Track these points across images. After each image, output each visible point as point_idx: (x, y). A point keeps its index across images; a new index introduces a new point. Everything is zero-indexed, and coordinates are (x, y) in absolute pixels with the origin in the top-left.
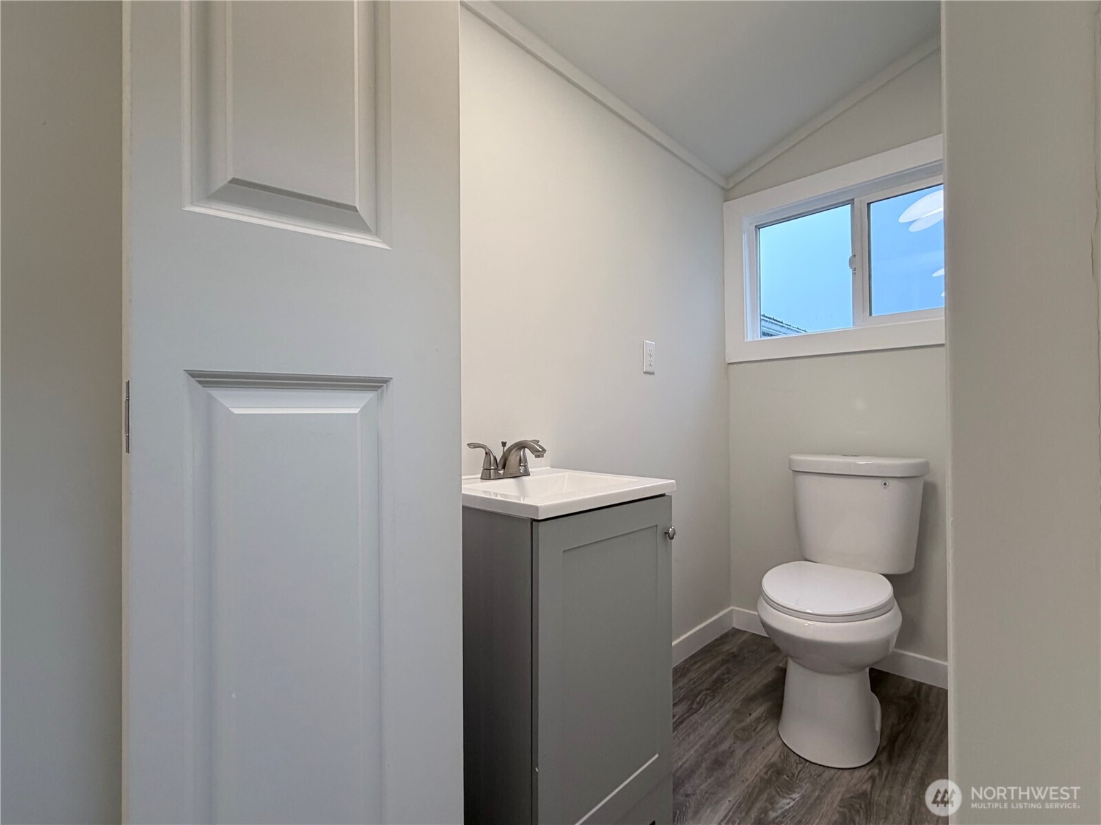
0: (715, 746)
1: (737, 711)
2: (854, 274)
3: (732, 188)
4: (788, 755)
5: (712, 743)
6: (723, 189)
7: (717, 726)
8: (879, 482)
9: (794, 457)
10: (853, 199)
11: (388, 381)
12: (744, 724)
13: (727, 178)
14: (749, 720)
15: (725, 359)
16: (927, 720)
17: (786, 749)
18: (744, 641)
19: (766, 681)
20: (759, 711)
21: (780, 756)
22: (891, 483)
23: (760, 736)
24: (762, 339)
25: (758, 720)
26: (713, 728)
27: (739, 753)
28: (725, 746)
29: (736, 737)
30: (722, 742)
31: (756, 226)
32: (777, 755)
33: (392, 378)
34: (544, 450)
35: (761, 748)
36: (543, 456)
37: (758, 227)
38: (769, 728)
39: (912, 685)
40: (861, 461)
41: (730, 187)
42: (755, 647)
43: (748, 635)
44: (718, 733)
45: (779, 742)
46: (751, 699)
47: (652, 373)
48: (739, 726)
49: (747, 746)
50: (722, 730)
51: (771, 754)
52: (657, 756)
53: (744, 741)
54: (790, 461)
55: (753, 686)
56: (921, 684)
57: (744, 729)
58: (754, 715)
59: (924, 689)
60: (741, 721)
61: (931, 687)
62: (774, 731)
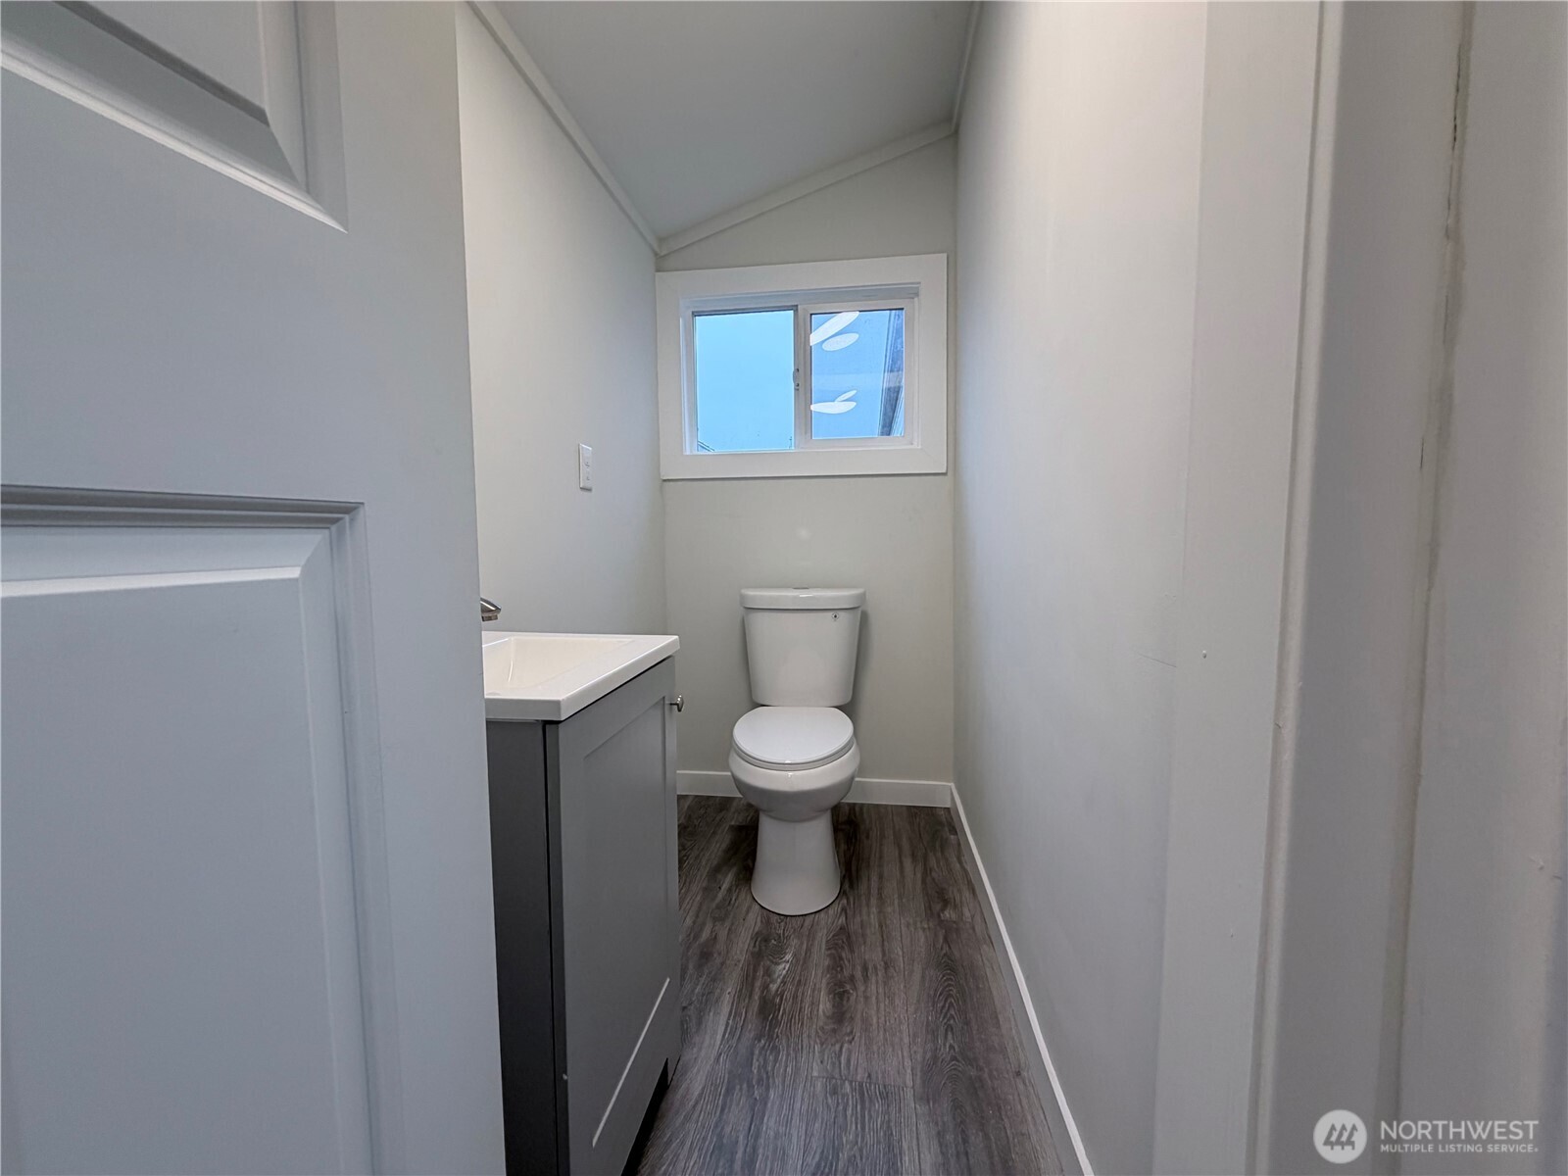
0: (697, 937)
1: (705, 889)
2: (796, 390)
3: (665, 256)
4: (769, 919)
5: (692, 935)
6: (656, 254)
7: (691, 914)
8: (830, 614)
9: (745, 592)
10: (797, 306)
11: (355, 508)
12: (717, 900)
13: (661, 240)
14: (720, 896)
15: (659, 474)
16: (868, 837)
17: (765, 912)
18: (689, 807)
19: (724, 846)
20: (728, 880)
21: (762, 921)
22: (841, 614)
23: (737, 907)
24: (699, 453)
25: (730, 890)
26: (688, 919)
27: (723, 934)
28: (705, 935)
29: (715, 920)
30: (701, 930)
31: (693, 313)
32: (759, 924)
33: (362, 503)
34: (498, 609)
35: (742, 920)
36: (496, 618)
37: (695, 314)
38: (743, 895)
39: (847, 808)
40: (803, 594)
41: (662, 254)
42: (702, 811)
43: (691, 799)
44: (694, 923)
45: (757, 907)
46: (716, 871)
47: (589, 490)
48: (714, 905)
49: (727, 924)
50: (697, 916)
51: (753, 922)
52: (668, 980)
53: (722, 920)
54: (743, 597)
55: (713, 856)
56: (855, 804)
57: (718, 907)
58: (725, 886)
59: (857, 809)
60: (713, 899)
61: (863, 805)
62: (749, 897)
